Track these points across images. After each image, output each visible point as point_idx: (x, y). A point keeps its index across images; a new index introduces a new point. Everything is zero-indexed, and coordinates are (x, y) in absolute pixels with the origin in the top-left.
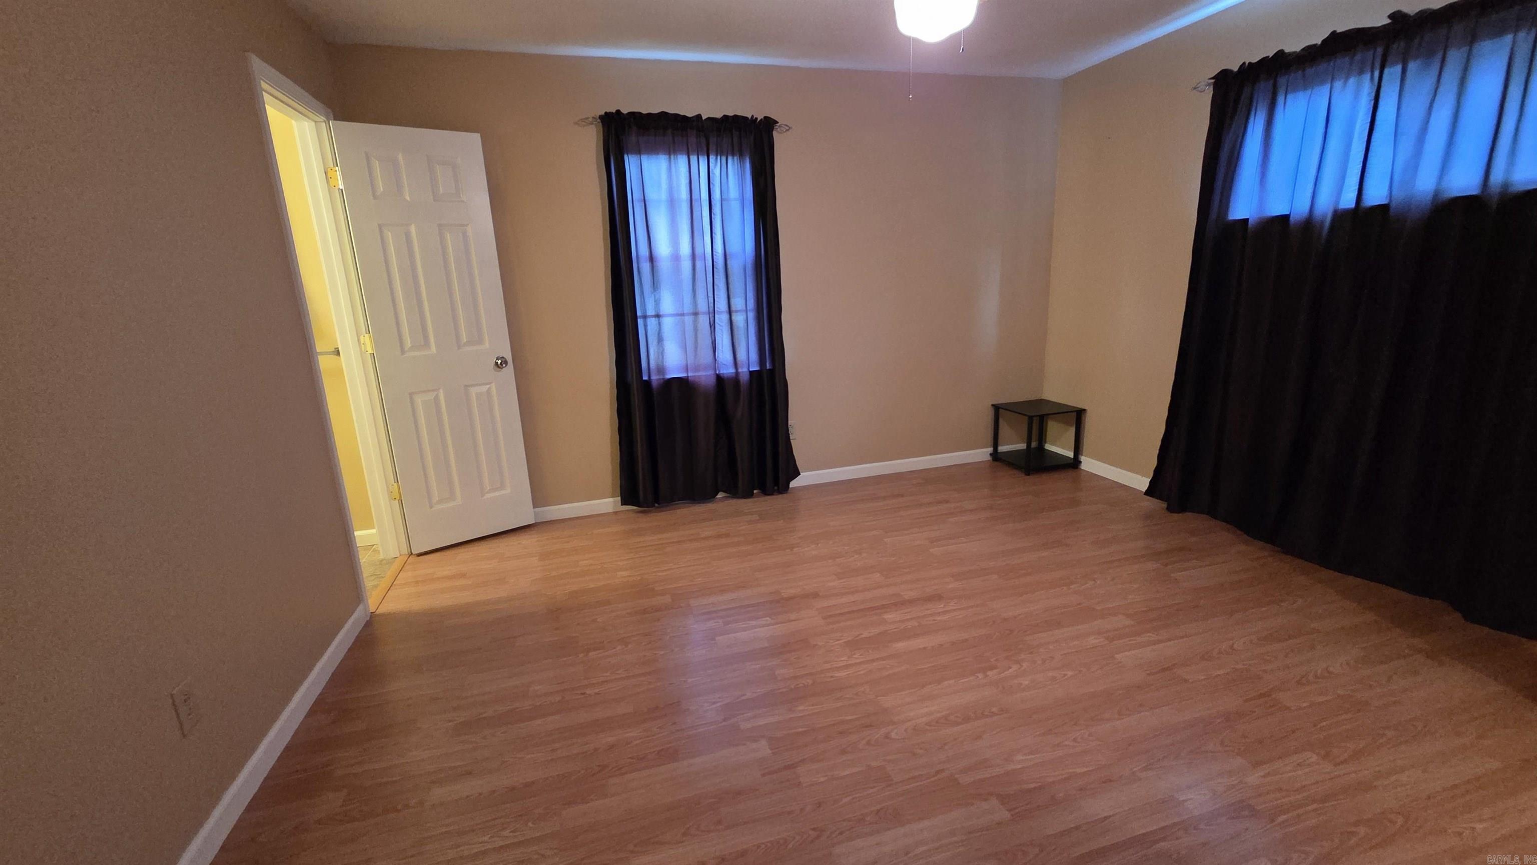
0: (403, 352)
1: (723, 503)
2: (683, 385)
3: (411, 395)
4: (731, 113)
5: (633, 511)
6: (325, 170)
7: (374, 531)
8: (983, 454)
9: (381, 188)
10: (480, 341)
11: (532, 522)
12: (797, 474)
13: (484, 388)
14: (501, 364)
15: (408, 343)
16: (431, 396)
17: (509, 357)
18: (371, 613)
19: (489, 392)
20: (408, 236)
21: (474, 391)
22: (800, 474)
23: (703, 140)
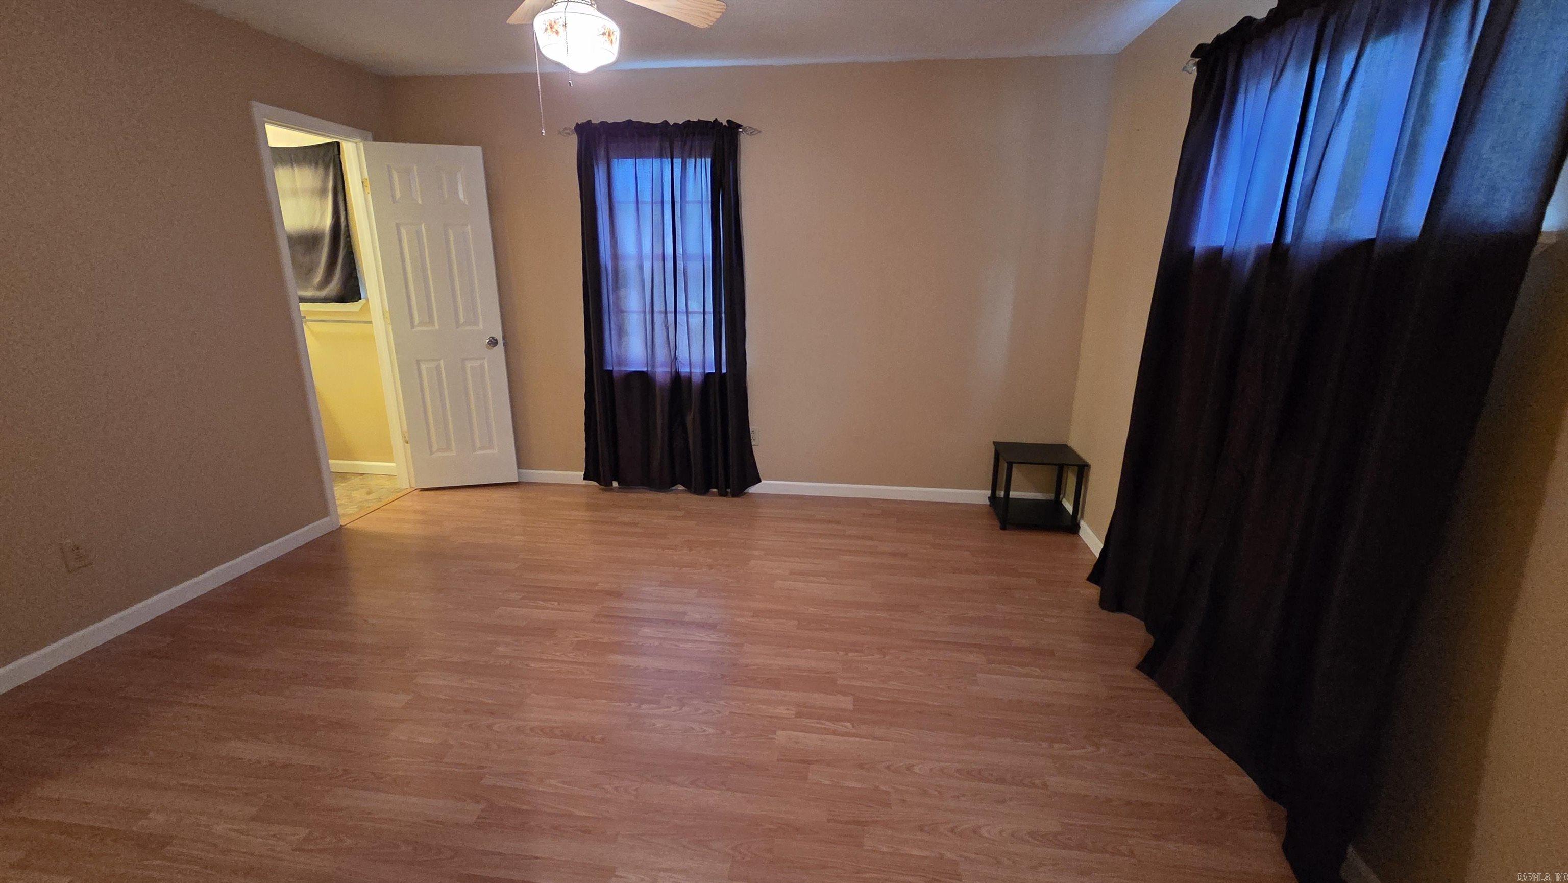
0: (413, 327)
1: (680, 496)
2: (644, 379)
3: (418, 362)
4: (694, 119)
5: (596, 486)
6: (362, 180)
7: (393, 464)
8: (980, 496)
9: (398, 195)
10: (476, 323)
11: (517, 481)
12: (759, 480)
13: (479, 362)
14: (493, 342)
15: (417, 320)
16: (433, 365)
17: (499, 337)
18: (341, 526)
19: (482, 366)
20: (418, 234)
21: (468, 364)
22: (760, 481)
23: (667, 145)
